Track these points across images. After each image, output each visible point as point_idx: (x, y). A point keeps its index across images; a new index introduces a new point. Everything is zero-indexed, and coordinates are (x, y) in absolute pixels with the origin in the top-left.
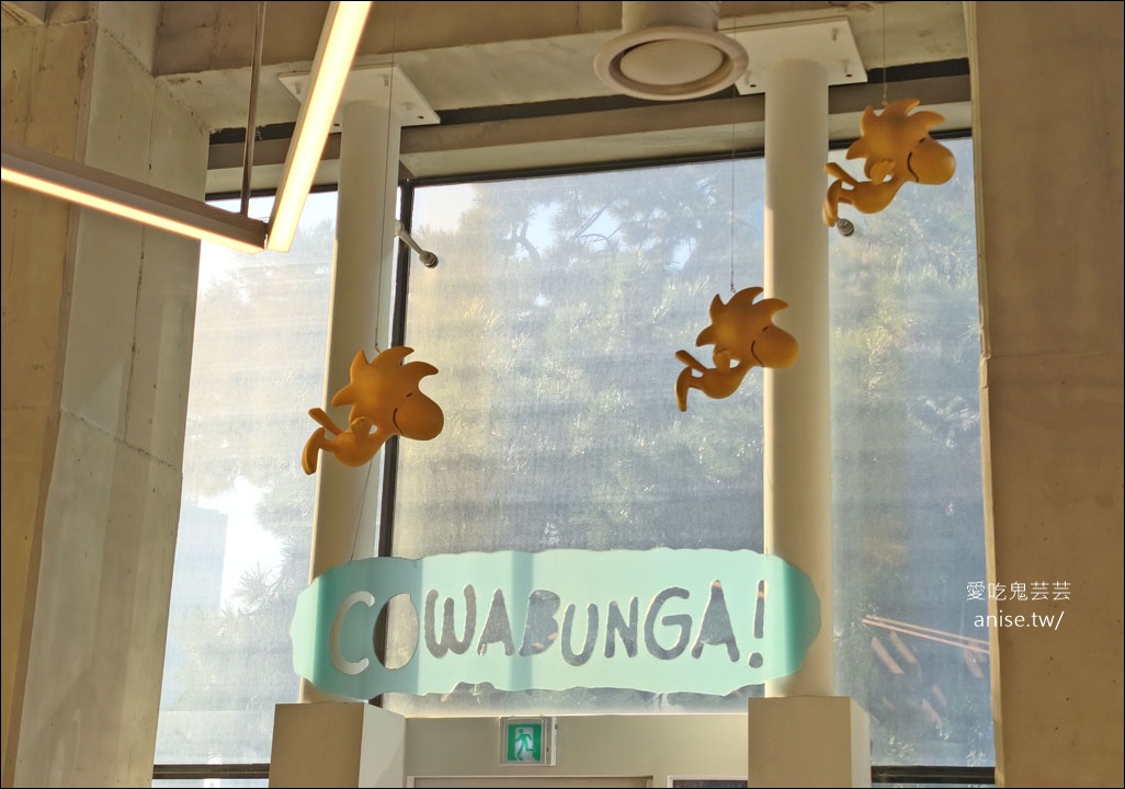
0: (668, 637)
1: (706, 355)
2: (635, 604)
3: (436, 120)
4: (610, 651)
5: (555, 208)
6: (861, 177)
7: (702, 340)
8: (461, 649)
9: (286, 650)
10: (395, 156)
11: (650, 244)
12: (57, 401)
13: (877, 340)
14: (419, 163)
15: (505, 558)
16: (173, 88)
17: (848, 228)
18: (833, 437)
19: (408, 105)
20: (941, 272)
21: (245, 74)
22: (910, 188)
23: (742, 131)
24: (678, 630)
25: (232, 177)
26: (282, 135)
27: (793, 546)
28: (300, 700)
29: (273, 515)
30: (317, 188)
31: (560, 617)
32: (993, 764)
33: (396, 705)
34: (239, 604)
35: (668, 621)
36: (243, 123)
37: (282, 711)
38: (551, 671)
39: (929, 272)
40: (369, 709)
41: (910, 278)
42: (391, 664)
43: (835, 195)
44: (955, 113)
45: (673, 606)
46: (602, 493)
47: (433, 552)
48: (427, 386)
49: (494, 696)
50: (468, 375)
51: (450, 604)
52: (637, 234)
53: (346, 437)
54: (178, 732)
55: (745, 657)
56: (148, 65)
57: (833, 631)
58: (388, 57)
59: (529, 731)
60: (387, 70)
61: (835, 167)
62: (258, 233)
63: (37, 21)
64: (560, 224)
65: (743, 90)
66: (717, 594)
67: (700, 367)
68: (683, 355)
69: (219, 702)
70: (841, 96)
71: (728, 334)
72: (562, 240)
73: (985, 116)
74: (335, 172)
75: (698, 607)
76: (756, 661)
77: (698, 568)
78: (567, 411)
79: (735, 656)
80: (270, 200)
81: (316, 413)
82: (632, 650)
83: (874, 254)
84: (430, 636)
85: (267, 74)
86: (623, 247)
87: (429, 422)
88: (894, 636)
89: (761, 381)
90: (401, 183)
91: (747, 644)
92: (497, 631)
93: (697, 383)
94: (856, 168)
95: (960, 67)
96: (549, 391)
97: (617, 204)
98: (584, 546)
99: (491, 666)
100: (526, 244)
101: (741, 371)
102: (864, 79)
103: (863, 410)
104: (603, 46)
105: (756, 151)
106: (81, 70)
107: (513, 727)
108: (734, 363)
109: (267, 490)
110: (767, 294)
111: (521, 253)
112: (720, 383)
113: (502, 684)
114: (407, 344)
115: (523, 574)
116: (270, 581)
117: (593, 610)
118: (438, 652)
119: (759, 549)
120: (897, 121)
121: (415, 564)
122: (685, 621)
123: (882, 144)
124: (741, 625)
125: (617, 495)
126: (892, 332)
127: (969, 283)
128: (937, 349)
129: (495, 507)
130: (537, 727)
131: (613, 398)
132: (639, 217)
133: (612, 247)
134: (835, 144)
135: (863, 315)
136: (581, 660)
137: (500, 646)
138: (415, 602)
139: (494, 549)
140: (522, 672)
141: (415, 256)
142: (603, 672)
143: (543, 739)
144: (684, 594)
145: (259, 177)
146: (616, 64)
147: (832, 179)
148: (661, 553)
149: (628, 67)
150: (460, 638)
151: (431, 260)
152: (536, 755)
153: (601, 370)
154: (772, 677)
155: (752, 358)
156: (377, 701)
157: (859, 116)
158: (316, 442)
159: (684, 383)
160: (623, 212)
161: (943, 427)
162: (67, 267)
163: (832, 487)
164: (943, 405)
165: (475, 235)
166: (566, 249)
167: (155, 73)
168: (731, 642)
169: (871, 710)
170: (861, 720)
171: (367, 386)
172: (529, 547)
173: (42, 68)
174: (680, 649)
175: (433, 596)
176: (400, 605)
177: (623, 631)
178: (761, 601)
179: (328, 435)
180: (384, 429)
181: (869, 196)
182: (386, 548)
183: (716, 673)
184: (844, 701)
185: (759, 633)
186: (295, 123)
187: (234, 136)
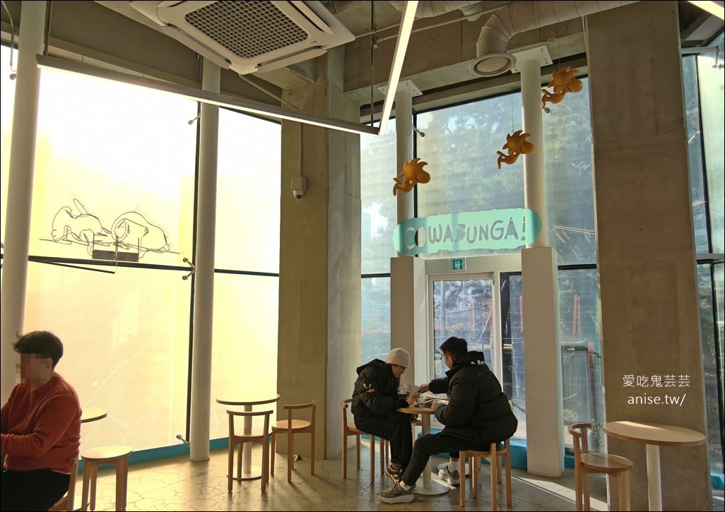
0: (497, 234)
1: (506, 152)
2: (487, 226)
3: (422, 94)
4: (480, 239)
5: (456, 118)
6: (552, 92)
7: (504, 148)
8: (438, 241)
9: (391, 244)
10: (411, 106)
11: (485, 125)
12: (328, 183)
13: (557, 145)
14: (417, 107)
15: (449, 216)
16: (349, 95)
17: (548, 110)
18: (545, 173)
19: (414, 91)
20: (577, 122)
21: (369, 88)
22: (568, 95)
23: (514, 84)
24: (500, 232)
25: (368, 118)
26: (380, 104)
27: (533, 205)
28: (396, 256)
29: (384, 211)
30: (391, 118)
31: (466, 231)
32: (596, 263)
33: (422, 257)
34: (377, 235)
35: (497, 230)
36: (369, 102)
37: (393, 260)
38: (464, 245)
39: (573, 123)
40: (415, 258)
41: (567, 125)
42: (420, 246)
43: (545, 99)
44: (583, 70)
45: (498, 225)
46: (475, 196)
47: (429, 215)
48: (425, 168)
49: (449, 253)
50: (435, 166)
51: (435, 229)
52: (480, 122)
53: (403, 185)
54: (367, 267)
55: (520, 238)
56: (342, 90)
57: (546, 228)
58: (408, 77)
59: (459, 262)
60: (408, 81)
61: (544, 90)
62: (376, 131)
63: (313, 81)
64: (457, 122)
65: (513, 72)
66: (511, 223)
67: (504, 155)
68: (499, 152)
69: (376, 258)
70: (545, 70)
71: (513, 145)
72: (458, 127)
73: (592, 70)
74: (395, 114)
75: (505, 225)
76: (523, 239)
77: (505, 214)
78: (464, 174)
79: (517, 238)
80: (379, 123)
81: (395, 179)
82: (486, 238)
83: (556, 119)
84: (430, 238)
85: (375, 86)
86: (476, 127)
87: (426, 178)
88: (563, 232)
89: (523, 158)
90: (413, 114)
91: (520, 235)
92: (448, 235)
93: (503, 160)
94: (551, 90)
95: (584, 55)
96: (458, 168)
97: (474, 114)
98: (471, 211)
99: (448, 245)
100: (448, 130)
101: (517, 155)
102: (552, 63)
103: (554, 165)
104: (470, 64)
105: (518, 90)
106: (326, 93)
107: (454, 261)
108: (515, 154)
109: (382, 205)
110: (523, 133)
111: (447, 132)
112: (510, 160)
113: (451, 250)
114: (418, 157)
115: (454, 220)
116: (385, 228)
117: (475, 228)
118: (432, 242)
119: (524, 208)
120: (564, 74)
121: (424, 219)
122: (502, 229)
123: (559, 82)
124: (519, 229)
125: (480, 196)
126: (561, 143)
127: (587, 126)
128: (575, 146)
129: (445, 203)
130: (461, 261)
131: (477, 169)
132: (481, 118)
133: (473, 127)
134: (543, 85)
135: (554, 137)
136: (472, 242)
137: (449, 239)
138: (425, 229)
139: (446, 214)
140: (456, 245)
141: (418, 134)
142: (479, 244)
143: (463, 264)
144: (502, 222)
145: (376, 116)
146: (475, 67)
147: (543, 94)
148: (494, 211)
149: (479, 68)
150: (438, 238)
151: (423, 135)
152: (461, 268)
153: (472, 162)
154: (528, 243)
155: (520, 151)
156: (417, 256)
157: (551, 75)
158: (396, 187)
159: (500, 160)
160: (476, 117)
161: (577, 170)
162: (327, 148)
163: (545, 188)
164: (577, 165)
165: (433, 126)
166: (460, 129)
167: (344, 92)
168: (516, 235)
169: (558, 251)
170: (555, 254)
171: (408, 170)
172: (455, 213)
173: (316, 94)
174: (500, 237)
175: (430, 227)
176: (421, 231)
177: (484, 233)
178: (524, 224)
179: (399, 186)
180: (414, 181)
181: (555, 98)
182: (416, 215)
183: (512, 243)
184: (550, 247)
185: (524, 231)
186: (383, 101)
187: (367, 106)
